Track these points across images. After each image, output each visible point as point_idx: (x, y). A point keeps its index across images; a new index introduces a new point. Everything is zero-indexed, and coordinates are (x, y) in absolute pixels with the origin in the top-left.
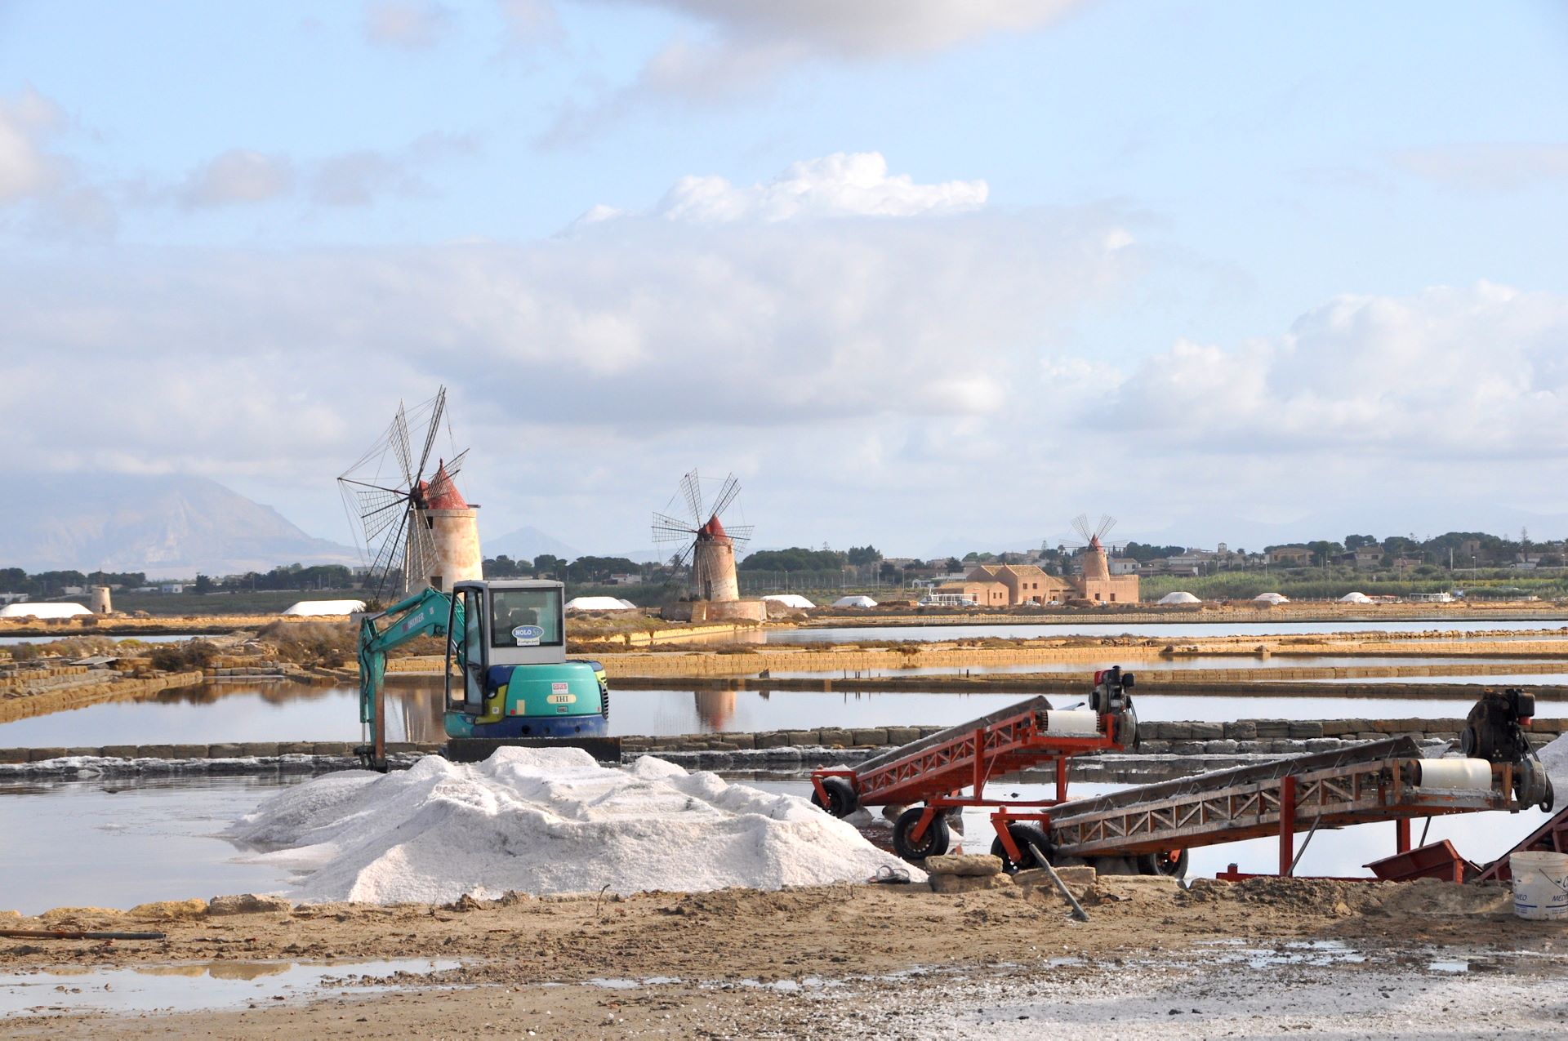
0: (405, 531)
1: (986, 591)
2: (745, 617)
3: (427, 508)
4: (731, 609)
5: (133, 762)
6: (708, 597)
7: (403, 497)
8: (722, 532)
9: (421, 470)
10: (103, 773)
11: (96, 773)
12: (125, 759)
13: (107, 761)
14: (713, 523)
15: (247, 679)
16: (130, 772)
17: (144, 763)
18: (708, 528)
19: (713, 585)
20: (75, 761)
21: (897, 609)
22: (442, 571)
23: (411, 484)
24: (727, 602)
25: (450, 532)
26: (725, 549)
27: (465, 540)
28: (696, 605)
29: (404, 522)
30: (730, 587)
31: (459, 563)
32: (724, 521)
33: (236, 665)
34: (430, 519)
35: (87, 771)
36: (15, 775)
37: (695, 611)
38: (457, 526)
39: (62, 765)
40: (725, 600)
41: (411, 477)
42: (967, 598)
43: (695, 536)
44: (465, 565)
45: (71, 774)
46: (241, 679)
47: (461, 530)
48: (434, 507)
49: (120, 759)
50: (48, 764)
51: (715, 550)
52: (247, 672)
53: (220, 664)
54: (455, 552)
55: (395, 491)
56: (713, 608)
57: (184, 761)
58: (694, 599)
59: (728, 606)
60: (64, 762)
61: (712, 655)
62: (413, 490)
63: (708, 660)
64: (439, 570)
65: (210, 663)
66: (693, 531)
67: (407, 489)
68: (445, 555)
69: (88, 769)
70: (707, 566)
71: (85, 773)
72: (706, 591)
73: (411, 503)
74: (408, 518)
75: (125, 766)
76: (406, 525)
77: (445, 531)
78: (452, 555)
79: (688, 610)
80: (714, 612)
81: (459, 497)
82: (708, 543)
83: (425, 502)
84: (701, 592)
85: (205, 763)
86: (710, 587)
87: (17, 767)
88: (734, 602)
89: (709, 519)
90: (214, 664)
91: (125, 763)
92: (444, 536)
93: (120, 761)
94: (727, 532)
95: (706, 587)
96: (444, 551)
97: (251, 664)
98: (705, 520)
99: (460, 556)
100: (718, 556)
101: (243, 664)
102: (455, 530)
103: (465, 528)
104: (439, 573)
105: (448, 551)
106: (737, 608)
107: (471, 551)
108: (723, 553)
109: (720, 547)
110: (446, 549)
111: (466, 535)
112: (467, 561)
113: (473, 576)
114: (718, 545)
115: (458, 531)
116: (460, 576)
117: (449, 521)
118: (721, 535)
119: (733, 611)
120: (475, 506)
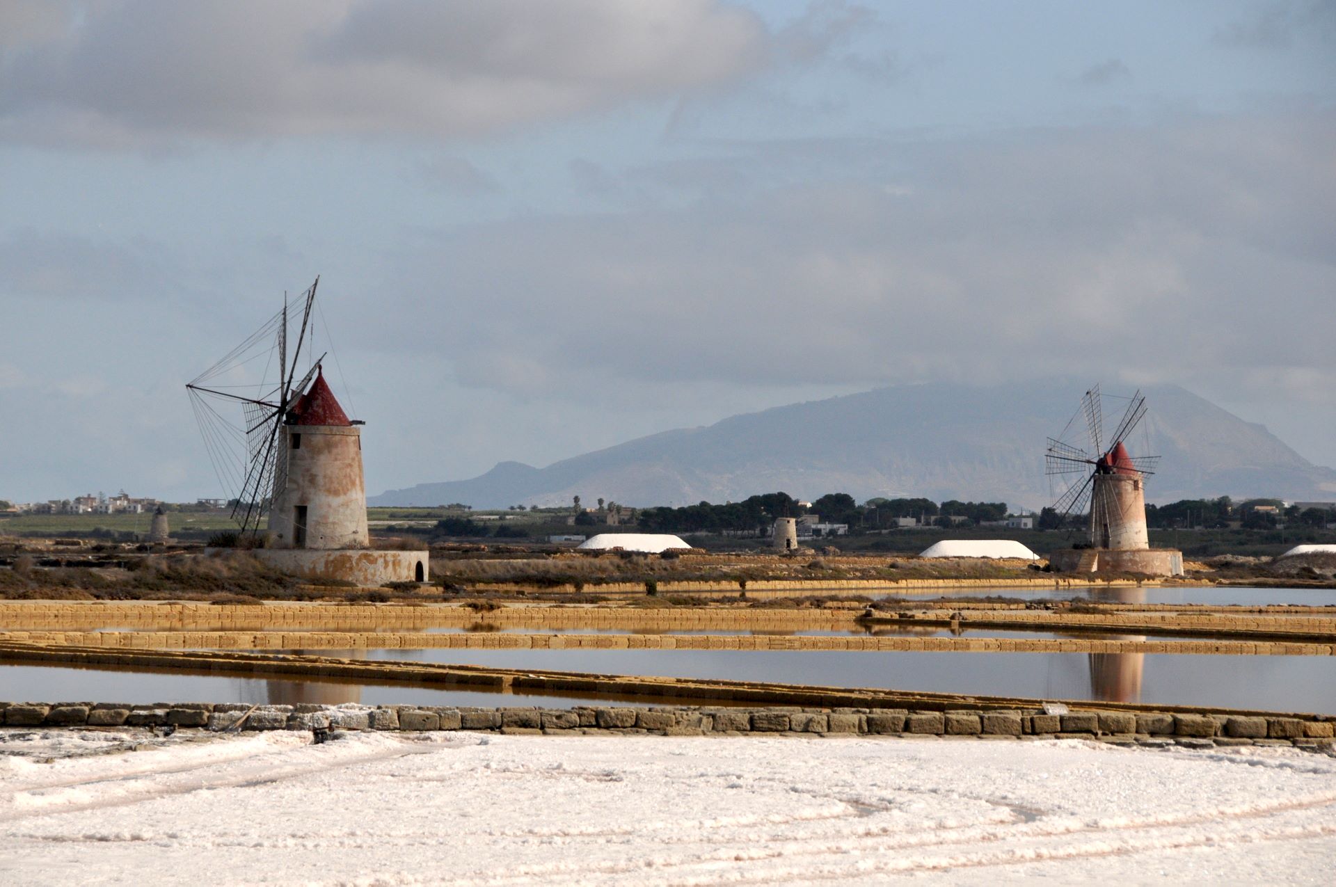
2: (1146, 570)
4: (1131, 560)
6: (1105, 544)
8: (1127, 463)
14: (1116, 452)
18: (1109, 459)
19: (1110, 530)
22: (308, 500)
24: (1130, 551)
25: (320, 452)
26: (1128, 486)
27: (338, 463)
28: (1088, 554)
30: (1136, 532)
31: (329, 491)
32: (1126, 446)
34: (296, 437)
37: (1083, 561)
38: (329, 446)
40: (1128, 548)
43: (1094, 467)
44: (337, 493)
47: (335, 451)
48: (302, 423)
51: (1117, 486)
54: (325, 477)
55: (262, 403)
56: (1108, 558)
58: (1087, 546)
59: (1126, 557)
64: (304, 498)
66: (1091, 462)
68: (312, 480)
70: (1104, 507)
72: (1104, 536)
77: (314, 451)
78: (321, 480)
79: (1076, 560)
80: (1107, 563)
81: (341, 411)
82: (1107, 476)
84: (1097, 538)
86: (1107, 532)
88: (1137, 551)
92: (312, 458)
94: (1135, 464)
95: (1102, 532)
96: (312, 475)
98: (1105, 447)
99: (332, 482)
100: (1121, 494)
102: (326, 451)
103: (339, 448)
104: (304, 502)
105: (316, 476)
106: (1138, 559)
107: (345, 476)
108: (1126, 490)
109: (1123, 483)
110: (315, 473)
111: (339, 457)
112: (340, 488)
113: (347, 506)
114: (1120, 480)
115: (330, 452)
116: (330, 506)
117: (318, 440)
118: (1125, 469)
119: (1135, 563)
120: (360, 422)
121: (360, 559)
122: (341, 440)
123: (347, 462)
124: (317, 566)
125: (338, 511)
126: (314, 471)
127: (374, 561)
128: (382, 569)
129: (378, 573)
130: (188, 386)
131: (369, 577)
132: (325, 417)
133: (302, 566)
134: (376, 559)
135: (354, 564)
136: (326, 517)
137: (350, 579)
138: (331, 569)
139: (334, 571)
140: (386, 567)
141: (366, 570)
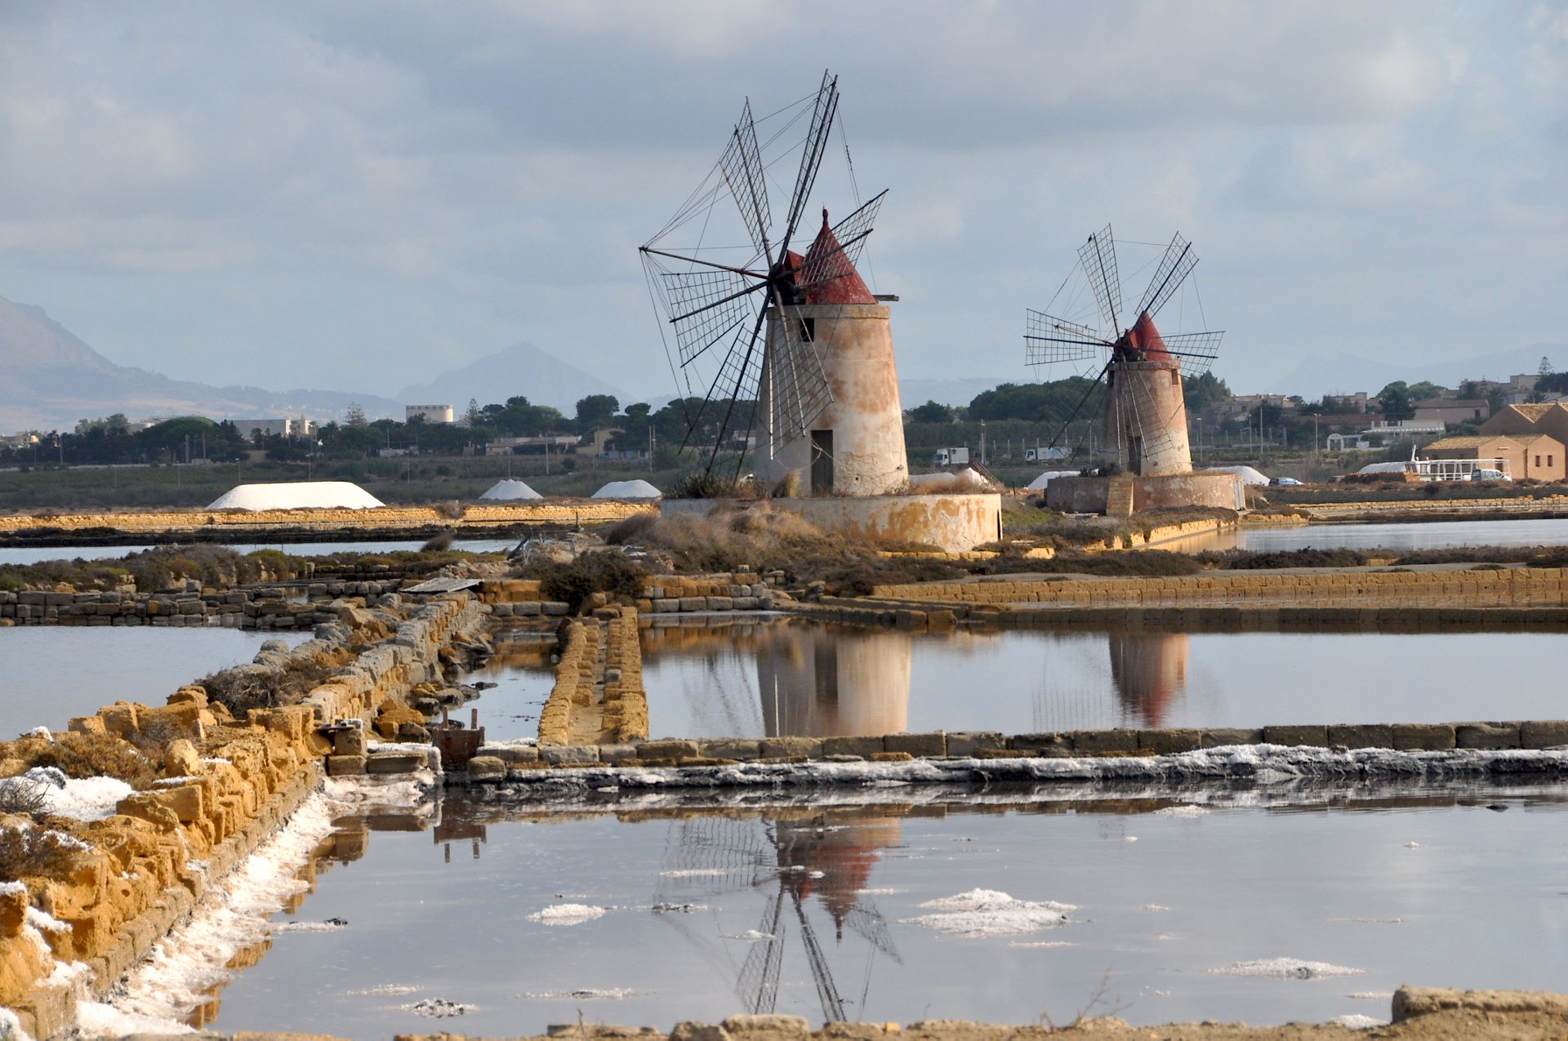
0: (760, 346)
1: (1520, 452)
2: (1208, 504)
3: (802, 302)
4: (1181, 490)
5: (1350, 756)
6: (1135, 467)
7: (758, 281)
8: (1161, 344)
9: (790, 231)
10: (1300, 776)
11: (1287, 776)
12: (1334, 750)
13: (1304, 752)
14: (1143, 327)
15: (708, 619)
16: (1348, 773)
17: (1370, 757)
18: (1133, 339)
19: (1145, 446)
20: (1246, 753)
21: (1385, 488)
22: (833, 420)
23: (769, 259)
24: (1174, 477)
25: (845, 346)
26: (1166, 377)
27: (872, 361)
28: (1115, 484)
29: (758, 329)
30: (1176, 449)
31: (862, 405)
32: (1162, 325)
33: (687, 592)
34: (810, 322)
35: (1272, 772)
36: (1147, 778)
37: (1113, 493)
38: (859, 336)
39: (1225, 760)
40: (1167, 473)
41: (771, 244)
42: (1487, 466)
43: (1109, 353)
44: (874, 409)
45: (1241, 777)
46: (699, 619)
47: (867, 343)
48: (815, 302)
49: (1325, 749)
50: (1198, 757)
51: (1148, 379)
52: (708, 606)
53: (660, 592)
54: (856, 384)
55: (742, 272)
56: (1148, 488)
57: (1445, 754)
58: (1108, 471)
59: (1175, 485)
60: (1228, 755)
61: (1522, 569)
62: (775, 270)
63: (1518, 578)
64: (827, 418)
65: (642, 590)
66: (1106, 344)
67: (763, 268)
68: (838, 389)
69: (1272, 767)
70: (1133, 411)
71: (1269, 776)
72: (1132, 455)
73: (771, 297)
74: (765, 322)
75: (1337, 762)
76: (762, 334)
77: (838, 345)
78: (850, 390)
79: (1099, 493)
80: (1149, 495)
81: (860, 280)
82: (1134, 364)
83: (798, 291)
84: (1121, 458)
85: (1481, 758)
86: (1139, 447)
87: (1148, 762)
88: (1185, 476)
89: (1135, 319)
90: (649, 593)
91: (1336, 757)
92: (835, 355)
93: (1325, 754)
94: (1169, 344)
95: (1131, 450)
96: (836, 382)
97: (713, 591)
99: (866, 392)
100: (1154, 391)
101: (699, 591)
102: (856, 343)
103: (872, 339)
104: (827, 424)
105: (843, 382)
106: (1191, 488)
107: (882, 382)
108: (1162, 384)
109: (1158, 373)
110: (840, 379)
111: (873, 353)
112: (878, 401)
113: (889, 428)
114: (1154, 369)
115: (860, 345)
116: (865, 429)
117: (844, 327)
118: (1159, 351)
119: (1188, 493)
120: (891, 298)
121: (937, 509)
122: (874, 326)
123: (884, 359)
124: (878, 521)
125: (877, 437)
126: (840, 376)
127: (954, 512)
128: (965, 524)
129: (961, 530)
130: (641, 249)
131: (950, 536)
132: (847, 292)
133: (856, 523)
134: (958, 508)
135: (930, 518)
136: (861, 446)
137: (925, 541)
138: (898, 526)
139: (903, 529)
140: (969, 521)
141: (946, 526)
